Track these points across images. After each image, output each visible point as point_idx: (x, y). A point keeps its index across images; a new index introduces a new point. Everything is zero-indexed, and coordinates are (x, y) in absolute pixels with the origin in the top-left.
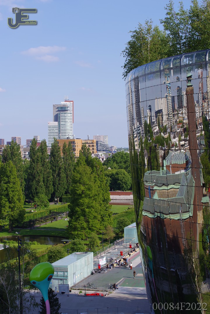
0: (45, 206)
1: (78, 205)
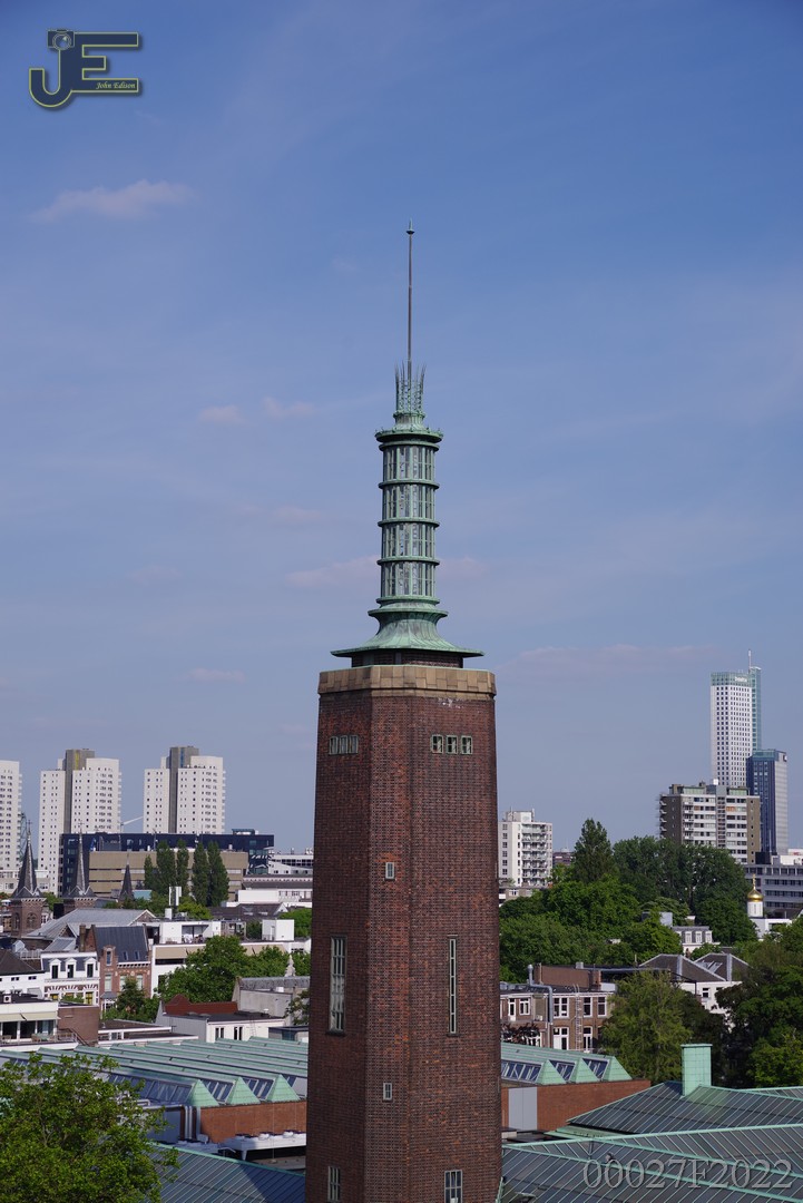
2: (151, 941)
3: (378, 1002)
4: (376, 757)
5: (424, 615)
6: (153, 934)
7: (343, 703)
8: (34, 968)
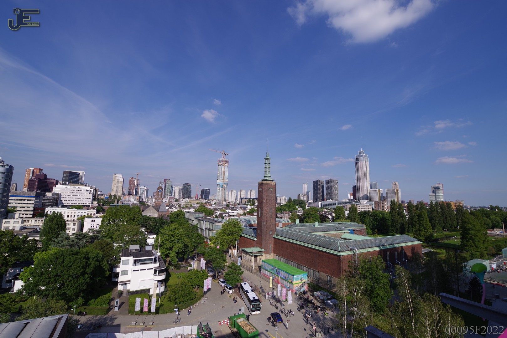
0: (441, 232)
1: (467, 234)
2: (247, 208)
3: (264, 214)
4: (264, 190)
5: (269, 176)
7: (261, 185)
8: (235, 210)
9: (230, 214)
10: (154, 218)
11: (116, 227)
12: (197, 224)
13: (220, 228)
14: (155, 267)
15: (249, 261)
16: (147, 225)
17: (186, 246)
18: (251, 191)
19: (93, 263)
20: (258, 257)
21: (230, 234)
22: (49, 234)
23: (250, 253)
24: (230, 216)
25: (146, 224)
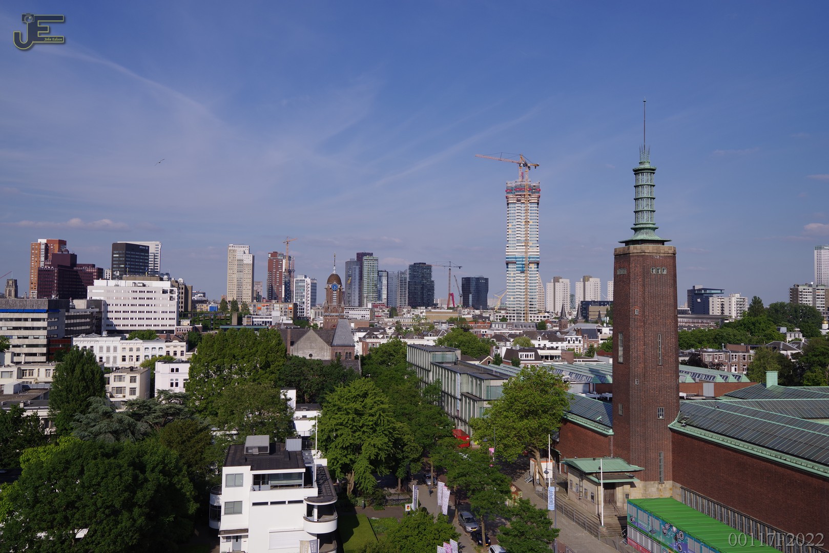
2: (599, 333)
3: (633, 354)
4: (631, 275)
5: (650, 228)
6: (599, 331)
7: (622, 258)
8: (562, 340)
9: (540, 352)
10: (320, 362)
11: (224, 386)
12: (438, 382)
13: (499, 394)
14: (309, 499)
15: (589, 498)
16: (299, 381)
17: (398, 443)
18: (585, 279)
19: (153, 478)
20: (619, 491)
21: (526, 415)
22: (68, 402)
23: (591, 474)
24: (539, 358)
25: (297, 379)
